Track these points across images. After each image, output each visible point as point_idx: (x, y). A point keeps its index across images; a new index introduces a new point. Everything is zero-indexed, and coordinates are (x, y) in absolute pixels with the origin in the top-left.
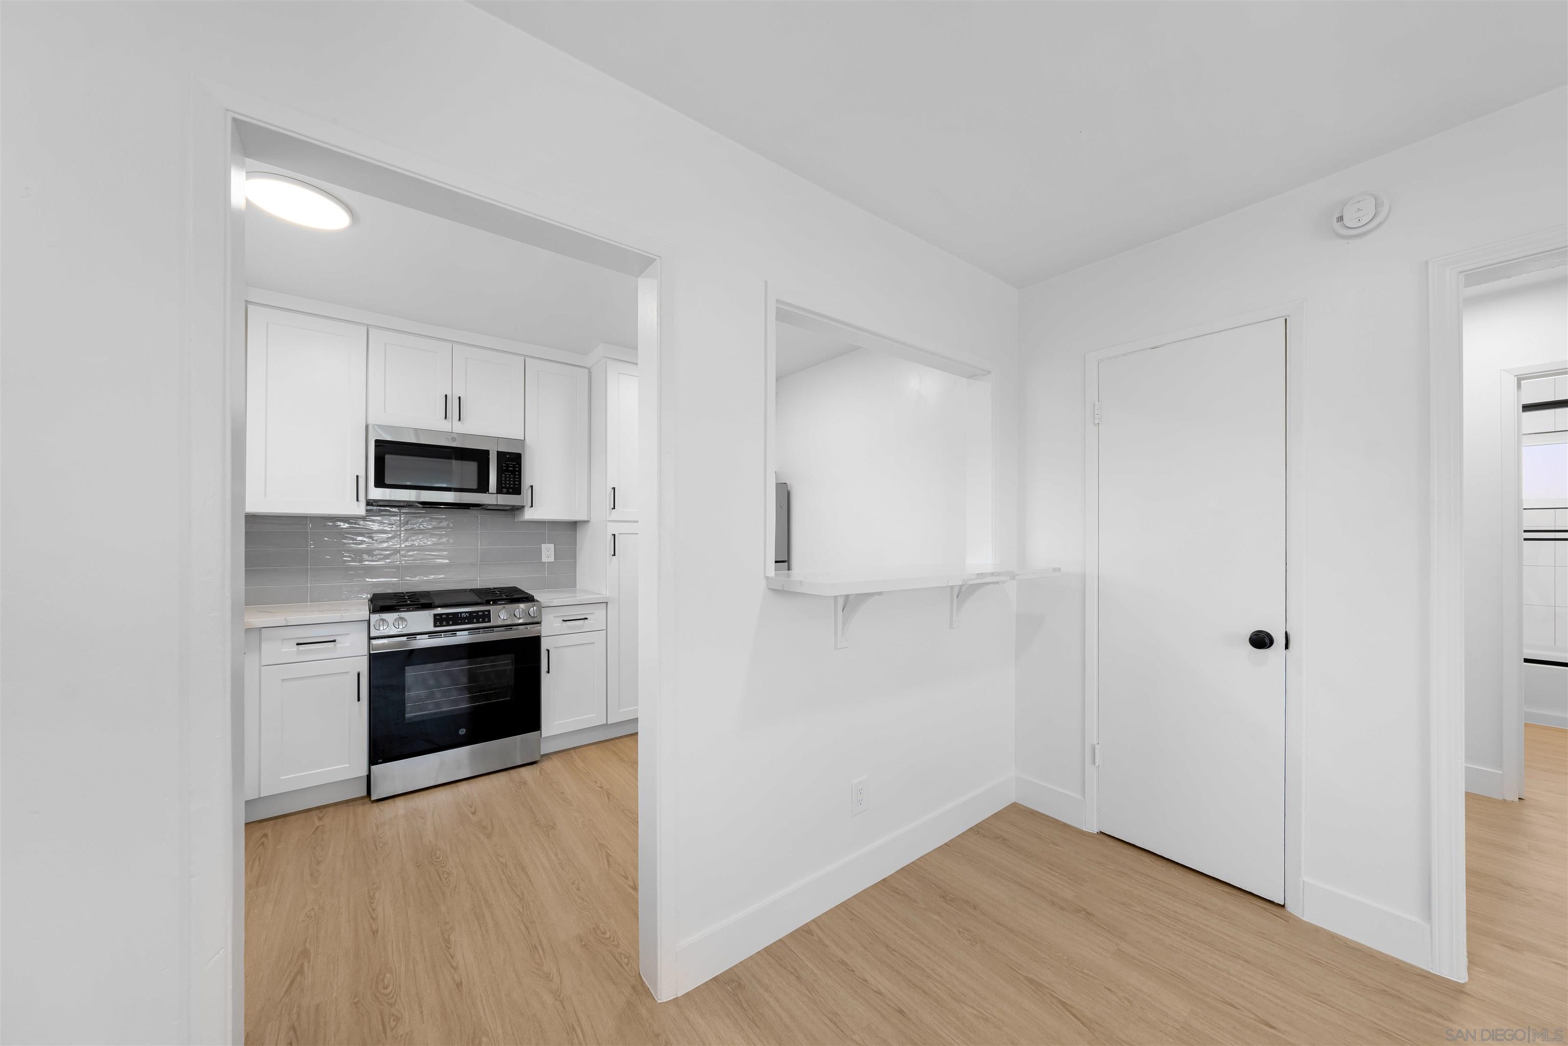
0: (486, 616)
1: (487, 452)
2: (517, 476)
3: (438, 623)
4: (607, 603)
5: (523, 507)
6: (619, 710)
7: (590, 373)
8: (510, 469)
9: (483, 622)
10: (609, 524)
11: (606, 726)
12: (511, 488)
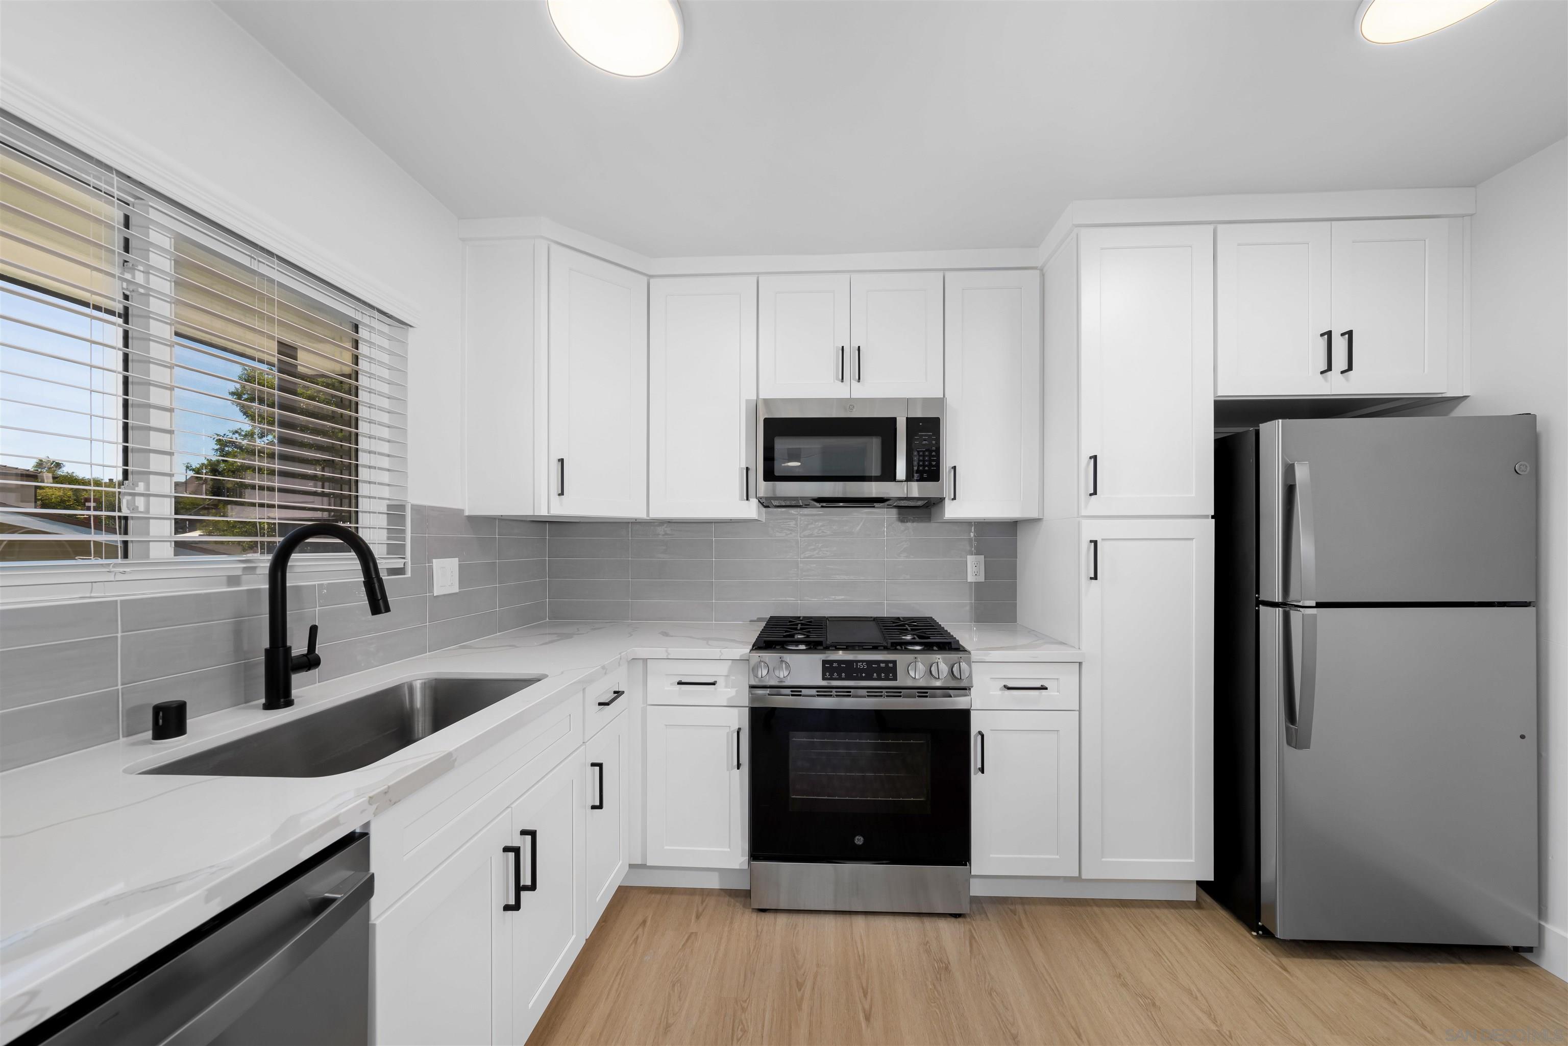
0: (890, 670)
1: (893, 421)
2: (934, 453)
3: (828, 674)
4: (1080, 664)
5: (942, 500)
6: (1102, 858)
7: (1043, 275)
8: (924, 442)
9: (887, 679)
10: (1085, 522)
11: (1078, 879)
12: (925, 471)
